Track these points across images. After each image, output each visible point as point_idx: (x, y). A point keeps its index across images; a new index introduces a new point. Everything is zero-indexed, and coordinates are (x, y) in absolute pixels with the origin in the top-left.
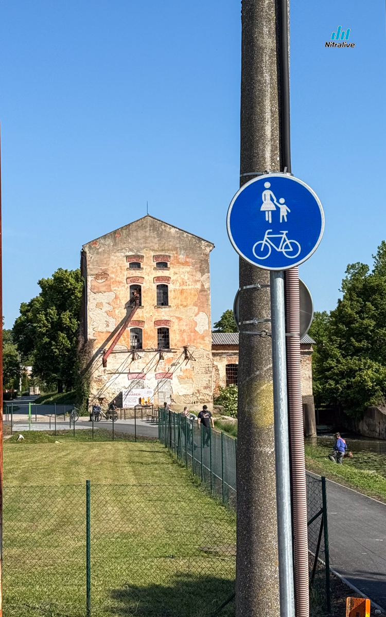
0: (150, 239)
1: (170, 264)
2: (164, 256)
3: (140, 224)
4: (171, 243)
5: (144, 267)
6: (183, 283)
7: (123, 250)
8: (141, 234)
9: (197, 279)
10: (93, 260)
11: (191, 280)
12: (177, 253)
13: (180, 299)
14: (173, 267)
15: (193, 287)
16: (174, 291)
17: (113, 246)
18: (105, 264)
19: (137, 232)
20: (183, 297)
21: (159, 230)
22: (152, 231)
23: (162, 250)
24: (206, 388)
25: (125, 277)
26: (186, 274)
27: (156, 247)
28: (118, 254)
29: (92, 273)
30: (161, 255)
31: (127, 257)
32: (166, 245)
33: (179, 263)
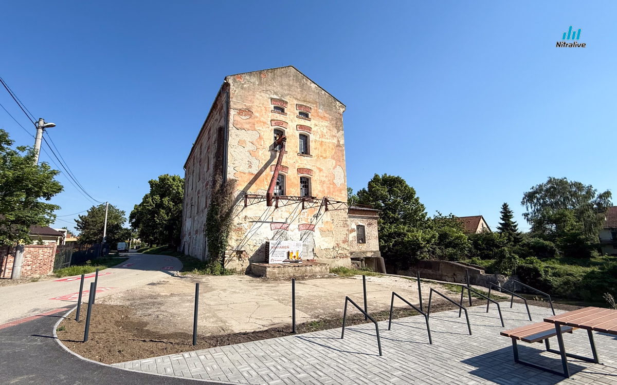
0: (293, 87)
1: (312, 115)
2: (306, 106)
3: (285, 72)
4: (312, 97)
5: (288, 113)
6: (322, 136)
7: (268, 92)
8: (285, 81)
9: (334, 134)
10: (237, 93)
11: (329, 134)
12: (317, 107)
13: (320, 150)
14: (314, 119)
15: (330, 141)
16: (315, 142)
17: (258, 85)
18: (250, 101)
19: (282, 78)
20: (323, 149)
21: (301, 81)
22: (295, 81)
23: (304, 101)
24: (344, 242)
25: (270, 119)
26: (325, 128)
27: (299, 96)
28: (263, 94)
29: (235, 106)
30: (303, 105)
31: (272, 99)
32: (307, 97)
33: (318, 116)
